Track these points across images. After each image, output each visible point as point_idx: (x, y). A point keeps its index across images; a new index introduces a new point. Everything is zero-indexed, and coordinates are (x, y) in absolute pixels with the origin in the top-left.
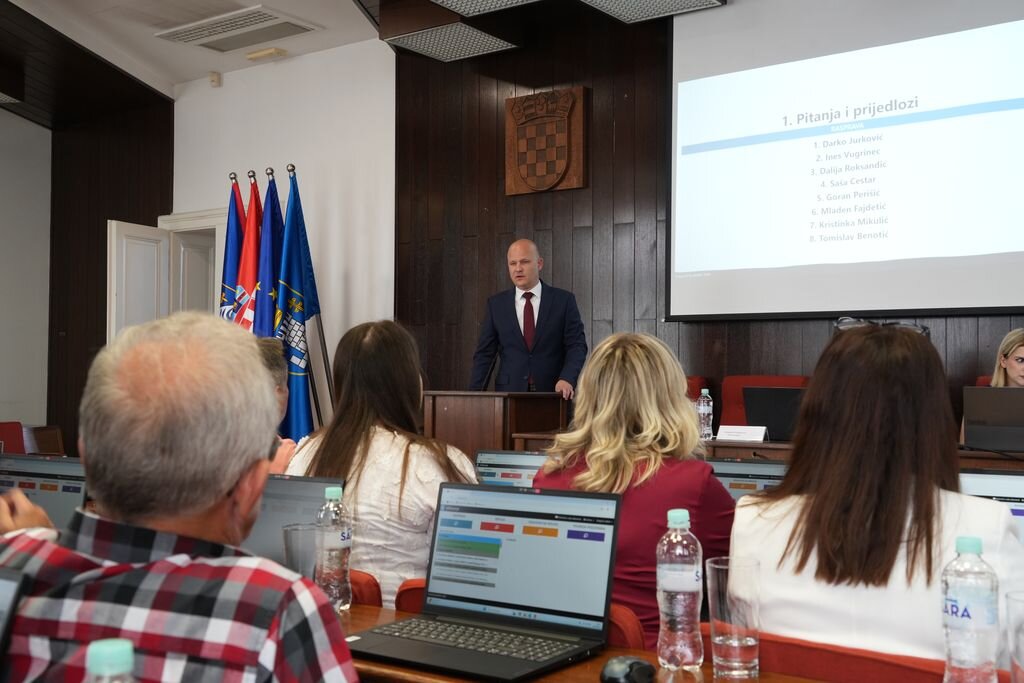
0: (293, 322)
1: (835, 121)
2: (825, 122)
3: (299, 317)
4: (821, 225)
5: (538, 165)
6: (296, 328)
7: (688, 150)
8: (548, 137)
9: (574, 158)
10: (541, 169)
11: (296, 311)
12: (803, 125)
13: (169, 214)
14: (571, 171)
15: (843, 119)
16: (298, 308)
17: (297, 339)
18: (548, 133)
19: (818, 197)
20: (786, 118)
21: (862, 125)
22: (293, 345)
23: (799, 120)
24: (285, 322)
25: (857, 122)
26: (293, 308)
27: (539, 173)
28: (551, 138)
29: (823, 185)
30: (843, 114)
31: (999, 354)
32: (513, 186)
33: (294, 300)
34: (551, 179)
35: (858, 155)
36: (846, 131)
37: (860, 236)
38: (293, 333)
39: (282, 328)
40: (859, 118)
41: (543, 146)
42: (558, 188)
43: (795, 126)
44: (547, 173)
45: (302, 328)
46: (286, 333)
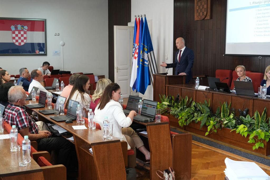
0: (145, 53)
1: (261, 4)
2: (258, 4)
3: (146, 52)
4: (256, 32)
5: (201, 13)
6: (146, 55)
7: (231, 10)
8: (203, 5)
9: (208, 11)
10: (201, 14)
11: (146, 51)
12: (254, 5)
13: (130, 22)
14: (208, 15)
15: (262, 4)
16: (146, 50)
17: (146, 58)
18: (203, 4)
19: (256, 24)
20: (250, 3)
21: (266, 5)
22: (145, 59)
23: (253, 3)
24: (143, 53)
25: (265, 5)
26: (145, 50)
27: (201, 15)
28: (203, 6)
29: (257, 21)
30: (262, 2)
31: (265, 72)
32: (196, 18)
33: (145, 48)
34: (203, 17)
35: (265, 13)
36: (263, 7)
37: (264, 35)
38: (145, 56)
39: (142, 55)
40: (265, 3)
41: (202, 8)
42: (205, 19)
43: (252, 5)
44: (203, 15)
45: (147, 55)
46: (143, 56)
